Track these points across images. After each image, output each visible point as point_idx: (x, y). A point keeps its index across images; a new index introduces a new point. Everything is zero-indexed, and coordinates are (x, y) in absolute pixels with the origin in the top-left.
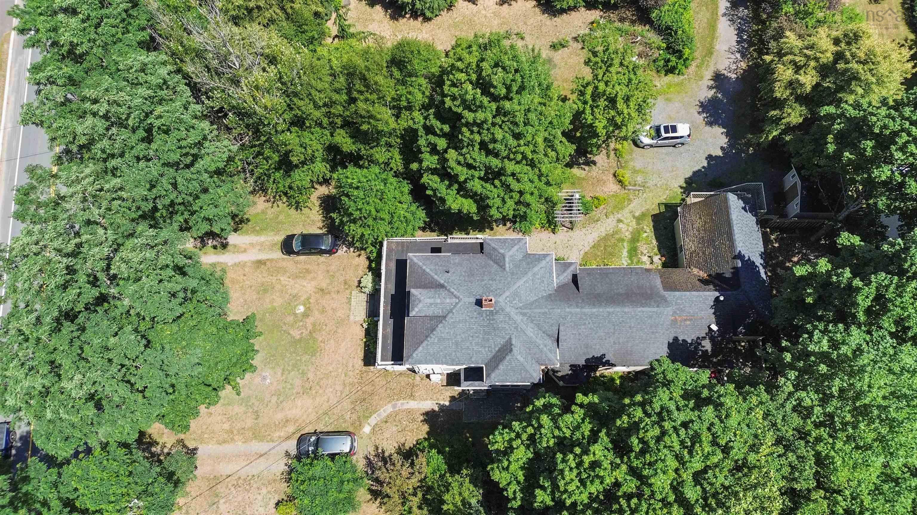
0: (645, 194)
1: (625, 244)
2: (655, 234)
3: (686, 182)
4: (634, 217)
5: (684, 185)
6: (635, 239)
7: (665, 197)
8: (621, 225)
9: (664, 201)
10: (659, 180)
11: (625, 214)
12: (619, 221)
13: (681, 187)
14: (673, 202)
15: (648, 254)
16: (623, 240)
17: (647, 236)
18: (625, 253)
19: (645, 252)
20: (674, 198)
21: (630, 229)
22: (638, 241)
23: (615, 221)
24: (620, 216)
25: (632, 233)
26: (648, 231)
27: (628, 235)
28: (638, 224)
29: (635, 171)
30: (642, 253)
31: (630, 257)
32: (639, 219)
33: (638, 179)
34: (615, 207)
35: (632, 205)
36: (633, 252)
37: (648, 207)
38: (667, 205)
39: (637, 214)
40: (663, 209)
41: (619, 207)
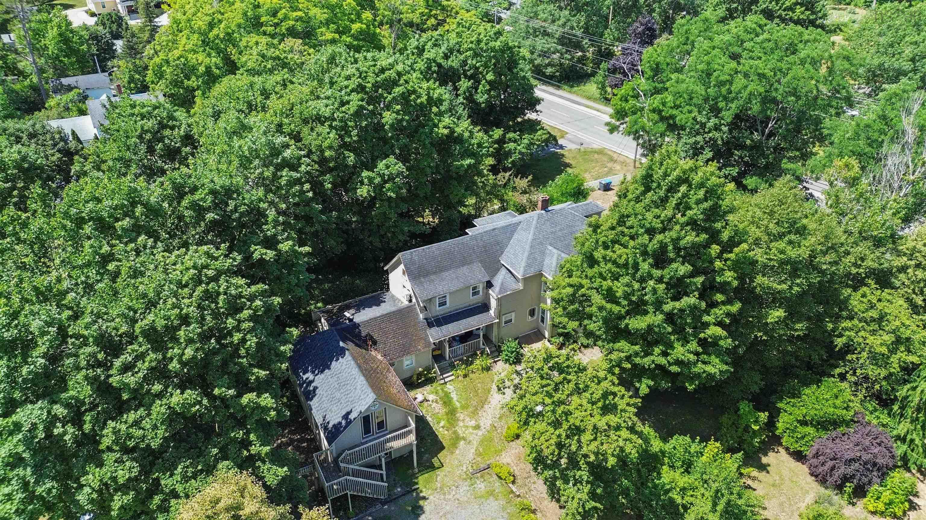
0: (465, 470)
1: (458, 405)
2: (431, 428)
3: (421, 508)
4: (464, 439)
5: (421, 503)
6: (452, 413)
7: (439, 478)
8: (473, 423)
9: (438, 472)
10: (457, 496)
11: (475, 437)
12: (477, 427)
13: (424, 498)
14: (426, 475)
15: (430, 403)
16: (464, 407)
17: (438, 423)
18: (454, 396)
19: (434, 405)
20: (427, 482)
21: (461, 424)
22: (447, 414)
23: (482, 424)
24: (480, 433)
25: (458, 420)
26: (441, 429)
27: (460, 416)
28: (455, 432)
29: (491, 493)
30: (436, 402)
31: (447, 395)
32: (457, 439)
33: (482, 486)
34: (491, 440)
35: (473, 451)
36: (447, 401)
37: (454, 456)
38: (432, 468)
39: (462, 443)
40: (435, 461)
41: (486, 441)
